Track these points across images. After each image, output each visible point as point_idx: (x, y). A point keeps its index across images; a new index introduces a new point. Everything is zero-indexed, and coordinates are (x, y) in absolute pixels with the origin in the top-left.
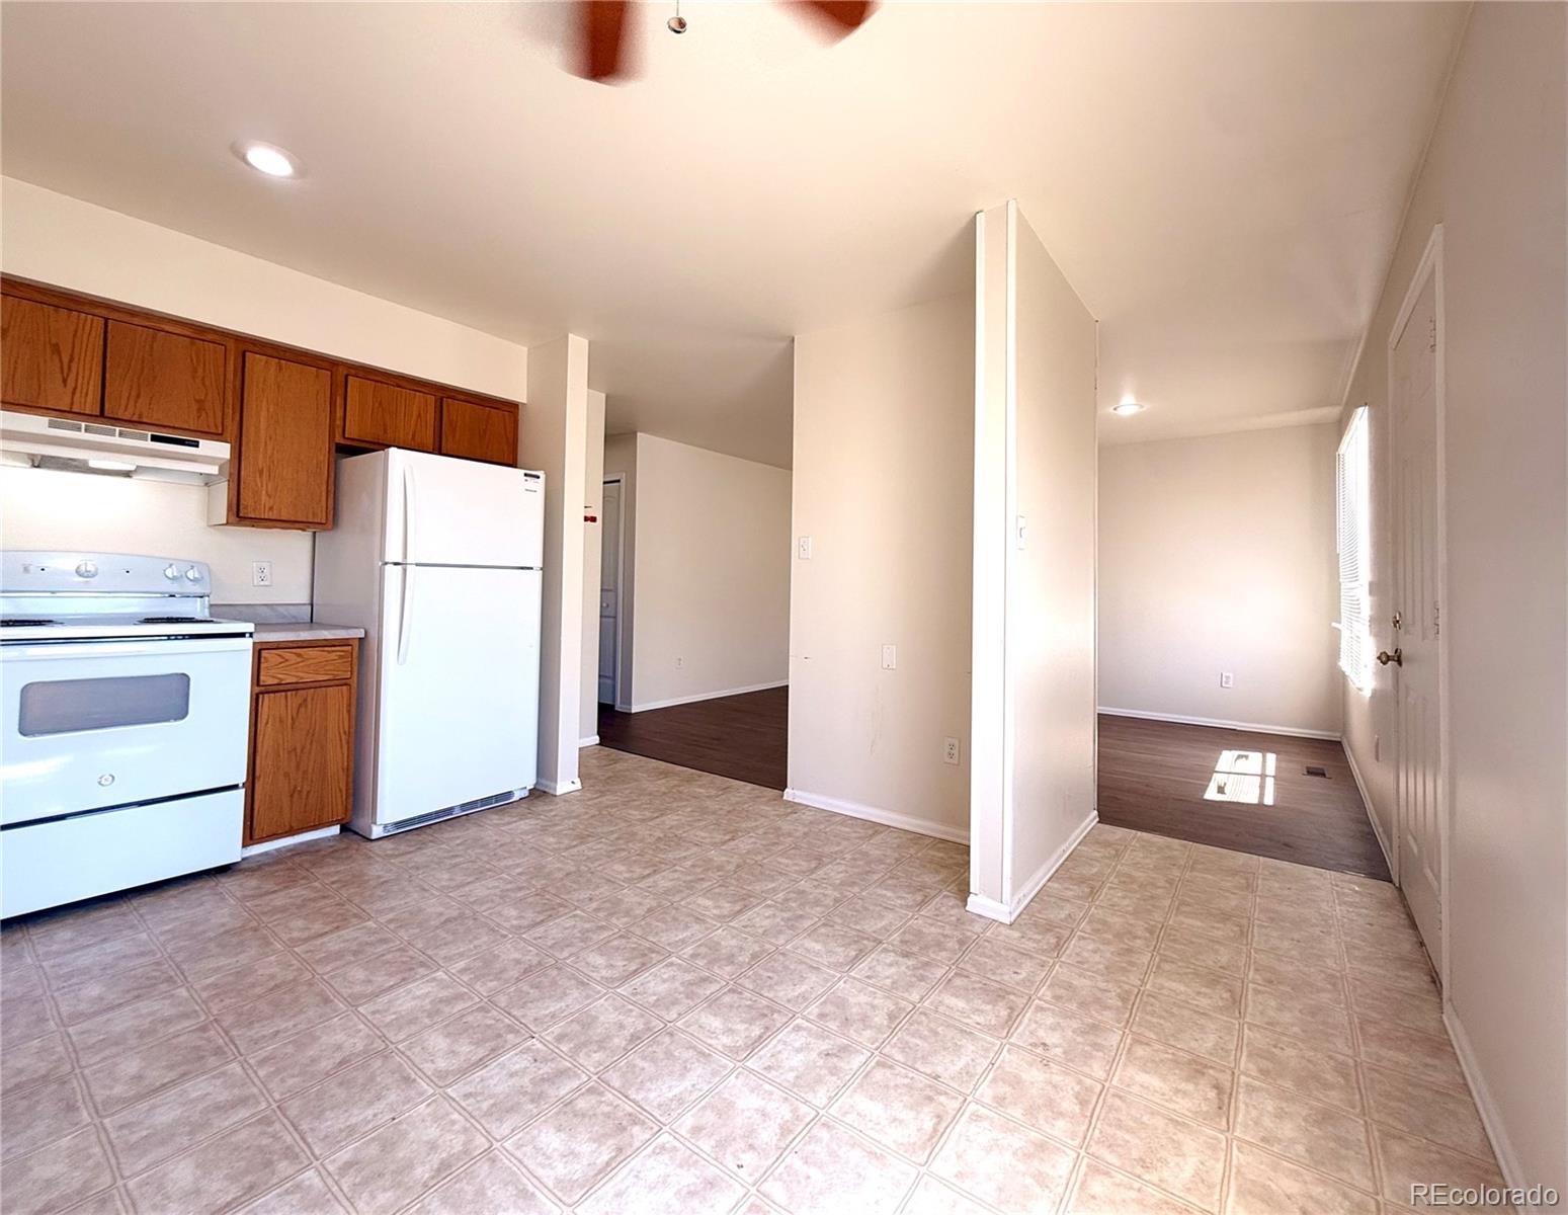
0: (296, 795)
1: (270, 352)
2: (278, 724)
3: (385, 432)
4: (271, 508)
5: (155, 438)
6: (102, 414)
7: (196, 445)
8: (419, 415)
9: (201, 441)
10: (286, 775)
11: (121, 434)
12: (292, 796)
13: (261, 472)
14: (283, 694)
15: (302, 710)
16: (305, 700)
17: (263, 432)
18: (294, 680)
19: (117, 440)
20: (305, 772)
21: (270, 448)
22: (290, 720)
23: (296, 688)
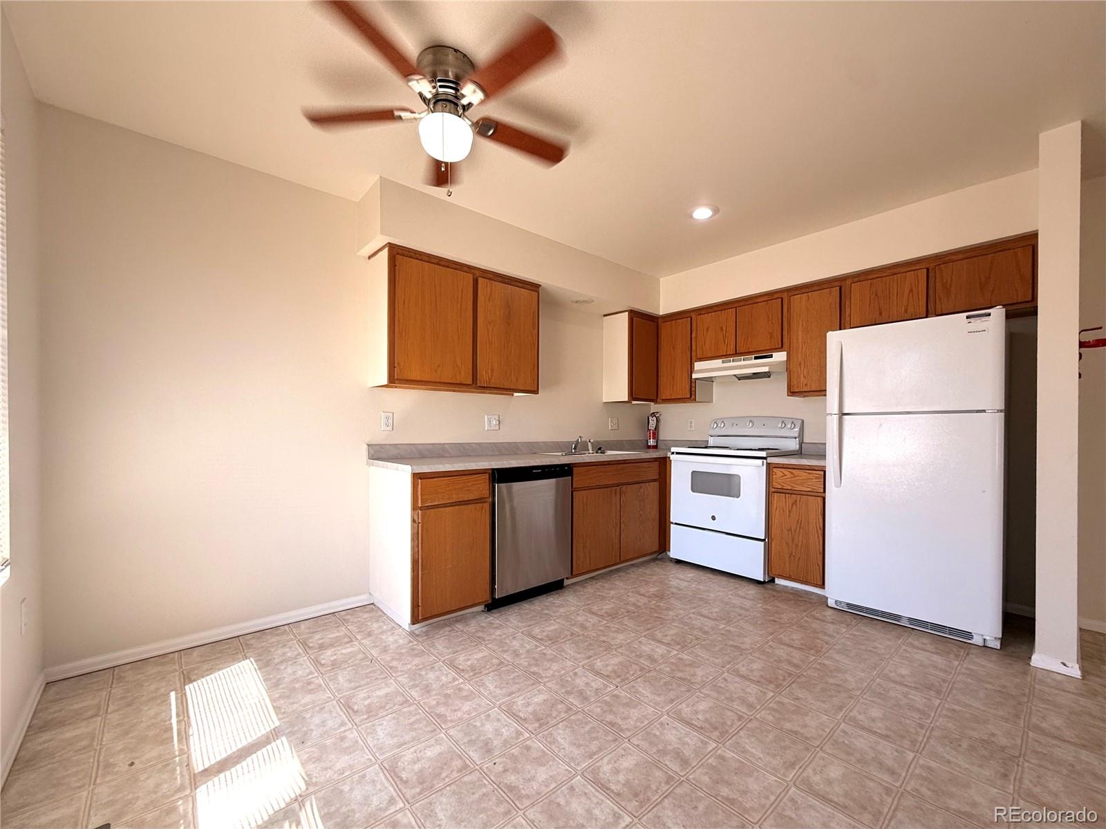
0: (792, 557)
1: (814, 289)
2: (781, 511)
3: (881, 314)
4: (806, 385)
5: (756, 358)
6: (736, 353)
7: (771, 356)
8: (911, 291)
9: (774, 354)
10: (787, 543)
11: (744, 360)
12: (790, 557)
13: (800, 364)
14: (784, 495)
15: (794, 506)
16: (796, 501)
17: (800, 340)
18: (789, 488)
19: (743, 363)
20: (797, 545)
21: (804, 349)
22: (788, 512)
23: (791, 492)
